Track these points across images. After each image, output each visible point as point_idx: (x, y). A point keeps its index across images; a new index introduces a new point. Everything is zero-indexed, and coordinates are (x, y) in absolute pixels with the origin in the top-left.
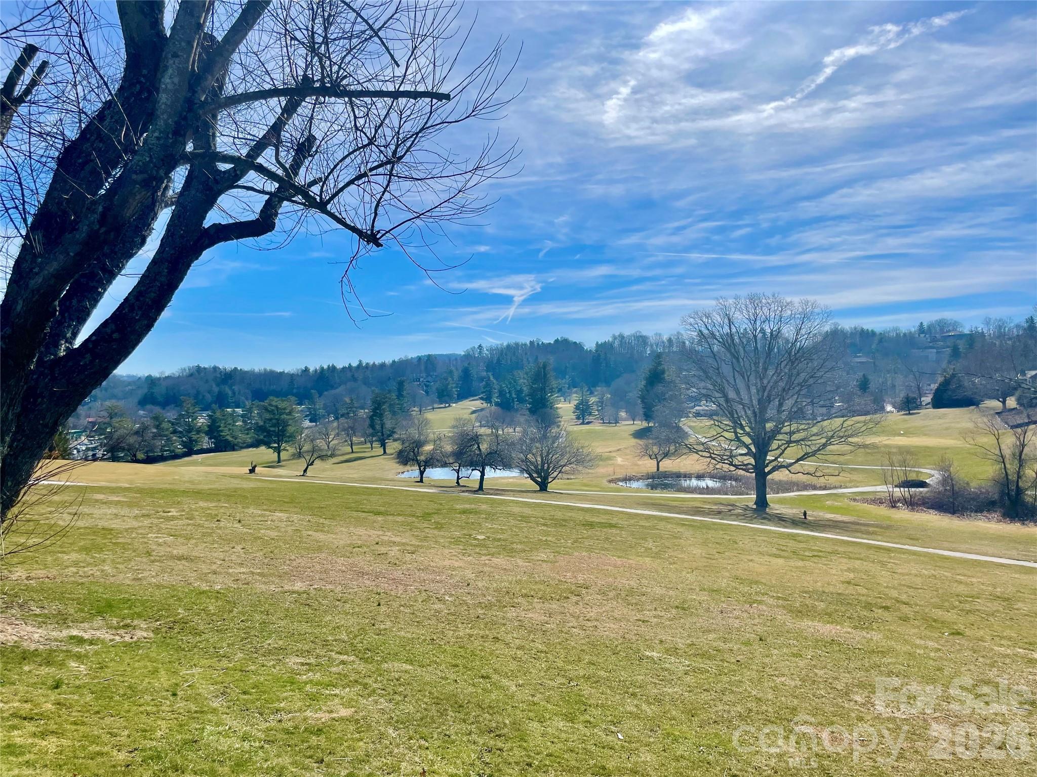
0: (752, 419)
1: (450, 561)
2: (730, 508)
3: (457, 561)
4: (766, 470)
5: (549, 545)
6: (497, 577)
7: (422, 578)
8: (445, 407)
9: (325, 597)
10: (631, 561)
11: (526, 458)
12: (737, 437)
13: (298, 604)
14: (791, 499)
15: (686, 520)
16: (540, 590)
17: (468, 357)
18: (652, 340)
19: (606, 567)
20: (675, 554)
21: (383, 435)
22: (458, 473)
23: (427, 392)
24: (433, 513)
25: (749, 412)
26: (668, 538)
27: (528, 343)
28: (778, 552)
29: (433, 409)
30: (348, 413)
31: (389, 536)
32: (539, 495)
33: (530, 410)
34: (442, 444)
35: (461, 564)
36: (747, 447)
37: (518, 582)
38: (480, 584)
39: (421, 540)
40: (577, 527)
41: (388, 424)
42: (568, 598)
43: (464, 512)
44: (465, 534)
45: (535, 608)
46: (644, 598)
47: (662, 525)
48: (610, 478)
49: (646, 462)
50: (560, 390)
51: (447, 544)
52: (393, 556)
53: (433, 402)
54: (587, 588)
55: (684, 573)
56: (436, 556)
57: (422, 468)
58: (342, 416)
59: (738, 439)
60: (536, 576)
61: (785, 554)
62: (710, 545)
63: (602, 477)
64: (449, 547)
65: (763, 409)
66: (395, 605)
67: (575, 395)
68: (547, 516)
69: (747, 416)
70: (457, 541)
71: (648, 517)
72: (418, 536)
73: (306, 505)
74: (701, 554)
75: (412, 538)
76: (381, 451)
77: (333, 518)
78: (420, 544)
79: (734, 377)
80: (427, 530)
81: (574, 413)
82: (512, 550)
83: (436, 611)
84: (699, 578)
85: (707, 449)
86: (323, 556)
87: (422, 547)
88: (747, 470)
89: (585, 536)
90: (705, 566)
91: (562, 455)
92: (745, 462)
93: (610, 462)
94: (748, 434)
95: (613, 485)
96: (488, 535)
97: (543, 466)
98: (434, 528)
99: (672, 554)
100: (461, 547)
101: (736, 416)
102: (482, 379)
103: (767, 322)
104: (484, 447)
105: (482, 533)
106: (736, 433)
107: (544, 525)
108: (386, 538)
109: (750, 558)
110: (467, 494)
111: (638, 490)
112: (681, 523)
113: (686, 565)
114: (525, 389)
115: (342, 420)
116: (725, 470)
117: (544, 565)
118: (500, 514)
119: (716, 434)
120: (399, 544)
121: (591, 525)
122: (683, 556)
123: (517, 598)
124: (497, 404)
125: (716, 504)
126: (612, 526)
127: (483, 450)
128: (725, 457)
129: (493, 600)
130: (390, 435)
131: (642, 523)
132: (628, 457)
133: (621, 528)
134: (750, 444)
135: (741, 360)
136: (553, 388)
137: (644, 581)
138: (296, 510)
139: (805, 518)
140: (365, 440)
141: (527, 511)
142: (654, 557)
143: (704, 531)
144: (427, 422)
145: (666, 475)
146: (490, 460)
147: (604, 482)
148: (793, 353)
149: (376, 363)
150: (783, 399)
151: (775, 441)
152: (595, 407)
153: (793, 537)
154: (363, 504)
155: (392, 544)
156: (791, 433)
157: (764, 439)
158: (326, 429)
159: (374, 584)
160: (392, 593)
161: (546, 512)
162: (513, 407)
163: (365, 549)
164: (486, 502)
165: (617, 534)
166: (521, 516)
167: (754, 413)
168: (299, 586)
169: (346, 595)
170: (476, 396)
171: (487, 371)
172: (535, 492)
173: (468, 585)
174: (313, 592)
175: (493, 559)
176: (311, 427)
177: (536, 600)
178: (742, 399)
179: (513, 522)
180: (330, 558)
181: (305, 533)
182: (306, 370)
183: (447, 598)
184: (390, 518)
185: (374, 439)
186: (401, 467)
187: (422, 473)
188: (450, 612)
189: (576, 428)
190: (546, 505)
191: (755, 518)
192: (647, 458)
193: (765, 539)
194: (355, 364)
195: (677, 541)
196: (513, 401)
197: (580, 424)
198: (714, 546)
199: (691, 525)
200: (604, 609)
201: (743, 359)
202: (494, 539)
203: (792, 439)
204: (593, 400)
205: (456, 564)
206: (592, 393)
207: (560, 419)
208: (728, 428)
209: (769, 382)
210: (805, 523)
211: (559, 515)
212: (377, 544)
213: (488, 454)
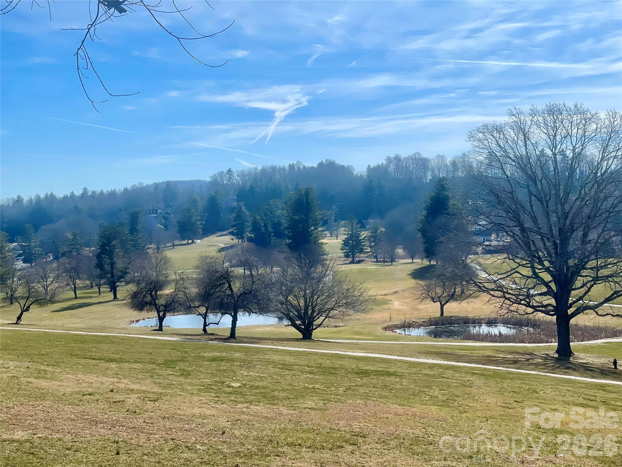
0: (553, 251)
1: (200, 409)
2: (529, 357)
3: (208, 409)
4: (570, 311)
5: (317, 393)
6: (257, 425)
7: (167, 427)
8: (188, 244)
9: (52, 446)
10: (414, 410)
11: (286, 300)
12: (534, 273)
13: (19, 453)
14: (599, 347)
15: (478, 369)
16: (308, 438)
17: (214, 183)
18: (433, 163)
19: (385, 416)
20: (466, 402)
21: (113, 276)
22: (205, 319)
23: (166, 226)
24: (176, 361)
25: (548, 244)
26: (456, 386)
27: (287, 167)
28: (585, 402)
29: (174, 245)
30: (71, 252)
31: (124, 384)
32: (302, 343)
33: (289, 246)
34: (186, 285)
35: (213, 412)
36: (546, 284)
37: (283, 430)
38: (237, 433)
39: (164, 388)
40: (349, 375)
41: (120, 264)
42: (342, 447)
43: (214, 359)
44: (216, 382)
45: (303, 457)
46: (431, 448)
47: (449, 373)
48: (386, 325)
49: (428, 306)
50: (325, 223)
51: (195, 392)
52: (132, 404)
53: (174, 239)
54: (364, 437)
55: (477, 422)
56: (183, 404)
57: (161, 314)
58: (63, 255)
59: (536, 275)
60: (304, 424)
61: (594, 404)
62: (506, 394)
63: (375, 324)
64: (198, 395)
65: (565, 240)
66: (137, 454)
67: (343, 229)
68: (312, 364)
69: (546, 249)
70: (207, 388)
71: (432, 367)
72: (160, 383)
73: (23, 352)
74: (496, 403)
75: (153, 386)
76: (111, 296)
77: (56, 364)
78: (164, 391)
79: (530, 203)
80: (171, 378)
81: (342, 249)
82: (273, 398)
83: (187, 460)
84: (495, 427)
85: (500, 288)
86: (47, 403)
87: (166, 395)
88: (547, 313)
89: (359, 384)
90: (501, 415)
91: (329, 296)
92: (545, 303)
93: (386, 306)
94: (547, 270)
95: (388, 333)
96: (244, 382)
97: (306, 309)
98: (179, 376)
99: (463, 402)
100: (214, 395)
101: (533, 248)
102: (232, 210)
103: (569, 137)
104: (237, 287)
105: (237, 381)
106: (533, 268)
107: (310, 373)
108: (122, 386)
109: (554, 407)
110: (216, 342)
111: (418, 338)
112: (472, 372)
113: (479, 413)
114: (283, 221)
115: (63, 260)
116: (521, 312)
117: (313, 413)
118: (257, 361)
119: (509, 270)
120: (138, 392)
121: (364, 373)
122: (475, 404)
123: (281, 447)
124: (250, 240)
125: (511, 353)
126: (389, 374)
127: (235, 290)
128: (521, 297)
129: (254, 449)
130: (122, 277)
131: (424, 372)
132: (407, 300)
133: (402, 376)
134: (550, 282)
135: (538, 183)
136: (317, 220)
137: (430, 429)
138: (11, 356)
139: (616, 367)
140: (91, 283)
141: (289, 359)
142: (442, 406)
143: (499, 380)
144: (166, 261)
145: (452, 321)
146: (243, 301)
147: (379, 330)
148: (599, 174)
149: (105, 191)
150: (588, 228)
151: (579, 278)
152: (367, 243)
153: (602, 387)
154: (92, 352)
155: (129, 392)
156: (597, 268)
157: (566, 275)
158: (44, 269)
159: (110, 432)
160: (133, 442)
161: (312, 360)
162: (270, 243)
163: (98, 397)
164: (240, 350)
165: (397, 382)
166: (282, 364)
167: (555, 244)
168: (19, 435)
169: (77, 443)
170: (225, 230)
171: (238, 201)
172: (298, 340)
173: (223, 433)
174: (37, 442)
175: (252, 407)
176: (24, 269)
177: (304, 449)
178: (540, 229)
179: (273, 370)
180: (55, 406)
181: (23, 380)
182: (19, 200)
183: (198, 447)
184: (126, 364)
185: (102, 281)
186: (136, 313)
187: (161, 319)
188: (203, 460)
189: (344, 268)
190: (310, 353)
191: (558, 367)
192: (428, 300)
193: (570, 388)
194: (78, 192)
195: (467, 390)
196: (269, 236)
197: (350, 263)
198: (511, 395)
199: (483, 374)
200: (385, 459)
201: (541, 181)
202: (252, 387)
203: (599, 275)
204: (364, 234)
205: (208, 412)
206: (363, 226)
207: (325, 257)
208: (524, 262)
209: (571, 208)
210: (615, 373)
211: (327, 363)
212: (112, 391)
213: (241, 295)
